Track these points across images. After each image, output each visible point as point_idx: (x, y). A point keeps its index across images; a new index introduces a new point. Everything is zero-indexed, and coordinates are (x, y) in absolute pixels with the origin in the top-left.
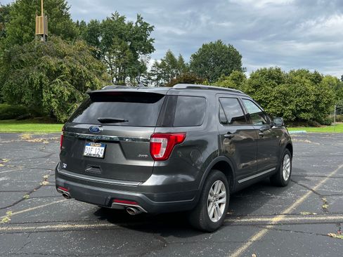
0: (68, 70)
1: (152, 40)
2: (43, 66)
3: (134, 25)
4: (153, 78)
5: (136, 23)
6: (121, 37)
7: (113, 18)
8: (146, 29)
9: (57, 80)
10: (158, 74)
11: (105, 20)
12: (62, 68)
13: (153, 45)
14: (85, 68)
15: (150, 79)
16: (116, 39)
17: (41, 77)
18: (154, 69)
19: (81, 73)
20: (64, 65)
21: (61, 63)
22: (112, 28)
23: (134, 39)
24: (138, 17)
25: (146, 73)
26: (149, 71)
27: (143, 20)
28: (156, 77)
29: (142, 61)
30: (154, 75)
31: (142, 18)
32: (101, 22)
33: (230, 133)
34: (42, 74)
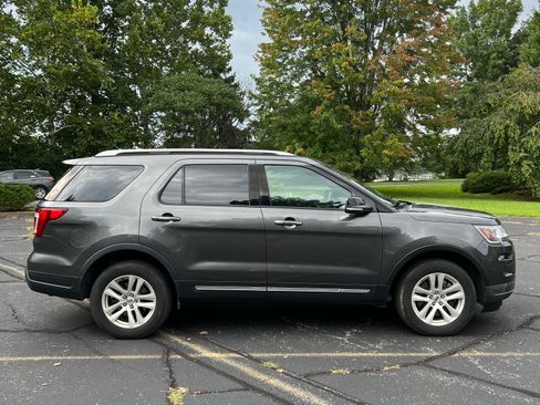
2: (512, 110)
9: (534, 128)
17: (507, 127)
33: (171, 215)
34: (508, 122)
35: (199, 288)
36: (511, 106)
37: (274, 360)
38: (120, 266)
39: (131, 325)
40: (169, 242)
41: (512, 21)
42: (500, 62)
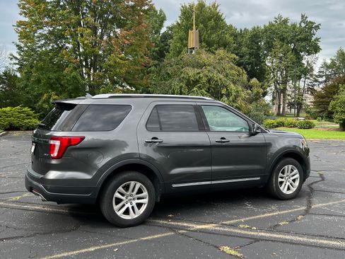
0: (205, 80)
1: (317, 39)
2: (183, 77)
3: (298, 26)
4: (320, 80)
5: (300, 24)
6: (283, 40)
7: (276, 22)
8: (311, 28)
9: (195, 89)
10: (326, 75)
11: (267, 24)
12: (199, 77)
13: (319, 44)
14: (221, 76)
15: (316, 81)
16: (277, 43)
17: (181, 87)
18: (322, 70)
19: (217, 81)
20: (201, 75)
21: (199, 73)
22: (273, 32)
23: (298, 40)
24: (303, 16)
25: (311, 75)
26: (316, 72)
27: (308, 20)
28: (324, 79)
29: (308, 62)
30: (321, 76)
31: (306, 18)
32: (263, 28)
33: (157, 139)
34: (181, 84)
35: (174, 186)
36: (182, 75)
37: (245, 223)
38: (125, 176)
39: (132, 216)
40: (156, 156)
41: (161, 26)
42: (157, 49)
